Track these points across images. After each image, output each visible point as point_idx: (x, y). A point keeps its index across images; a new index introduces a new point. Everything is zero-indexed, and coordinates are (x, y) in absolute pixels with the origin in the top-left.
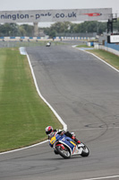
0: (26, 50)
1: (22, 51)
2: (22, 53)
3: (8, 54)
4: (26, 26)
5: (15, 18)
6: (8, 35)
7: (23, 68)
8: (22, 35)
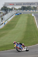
0: (34, 15)
1: (33, 15)
2: (33, 16)
3: (28, 16)
4: (34, 7)
5: (31, 5)
6: (28, 10)
7: (33, 20)
8: (33, 10)
